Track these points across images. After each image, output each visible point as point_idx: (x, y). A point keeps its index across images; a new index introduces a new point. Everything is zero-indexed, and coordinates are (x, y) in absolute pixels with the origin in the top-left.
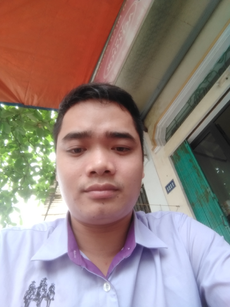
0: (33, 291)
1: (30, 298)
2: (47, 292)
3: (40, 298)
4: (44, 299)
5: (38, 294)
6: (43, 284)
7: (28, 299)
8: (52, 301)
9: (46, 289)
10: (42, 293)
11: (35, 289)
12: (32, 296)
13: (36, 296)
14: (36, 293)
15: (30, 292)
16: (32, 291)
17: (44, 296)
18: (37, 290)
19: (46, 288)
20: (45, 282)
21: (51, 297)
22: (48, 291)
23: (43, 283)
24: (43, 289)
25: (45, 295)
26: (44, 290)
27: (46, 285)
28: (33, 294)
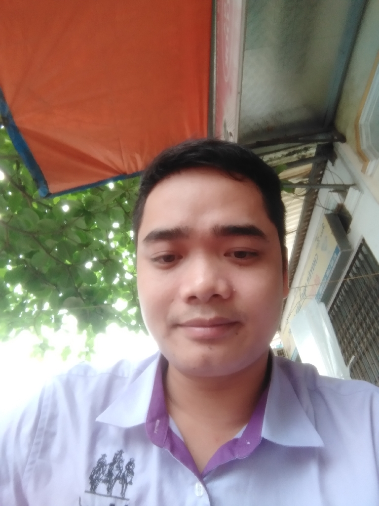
0: (103, 469)
1: (98, 479)
2: (123, 472)
3: (112, 481)
4: (118, 481)
5: (110, 474)
6: (117, 459)
7: (95, 480)
8: (129, 486)
9: (122, 467)
10: (116, 472)
11: (106, 466)
12: (102, 475)
13: (107, 476)
14: (106, 472)
15: (99, 470)
16: (101, 469)
17: (117, 478)
18: (108, 467)
19: (121, 465)
20: (121, 456)
21: (128, 480)
22: (124, 470)
23: (118, 457)
24: (117, 467)
25: (120, 476)
26: (119, 467)
27: (122, 461)
28: (103, 473)
